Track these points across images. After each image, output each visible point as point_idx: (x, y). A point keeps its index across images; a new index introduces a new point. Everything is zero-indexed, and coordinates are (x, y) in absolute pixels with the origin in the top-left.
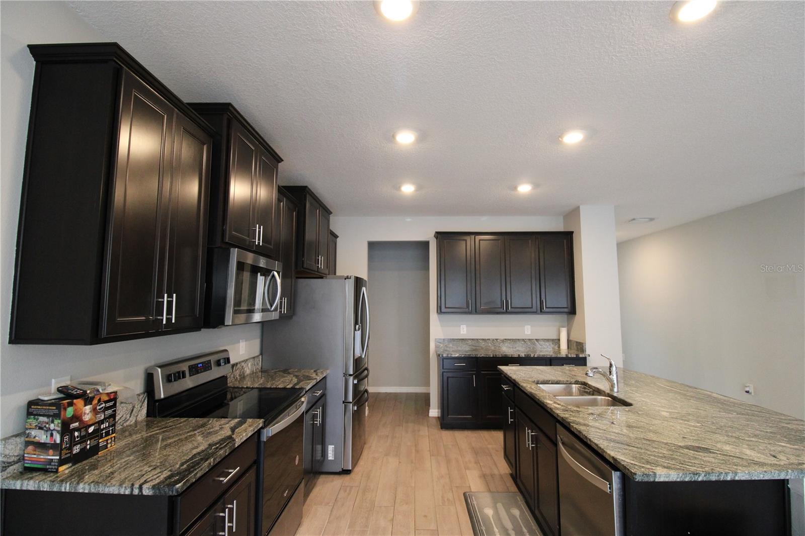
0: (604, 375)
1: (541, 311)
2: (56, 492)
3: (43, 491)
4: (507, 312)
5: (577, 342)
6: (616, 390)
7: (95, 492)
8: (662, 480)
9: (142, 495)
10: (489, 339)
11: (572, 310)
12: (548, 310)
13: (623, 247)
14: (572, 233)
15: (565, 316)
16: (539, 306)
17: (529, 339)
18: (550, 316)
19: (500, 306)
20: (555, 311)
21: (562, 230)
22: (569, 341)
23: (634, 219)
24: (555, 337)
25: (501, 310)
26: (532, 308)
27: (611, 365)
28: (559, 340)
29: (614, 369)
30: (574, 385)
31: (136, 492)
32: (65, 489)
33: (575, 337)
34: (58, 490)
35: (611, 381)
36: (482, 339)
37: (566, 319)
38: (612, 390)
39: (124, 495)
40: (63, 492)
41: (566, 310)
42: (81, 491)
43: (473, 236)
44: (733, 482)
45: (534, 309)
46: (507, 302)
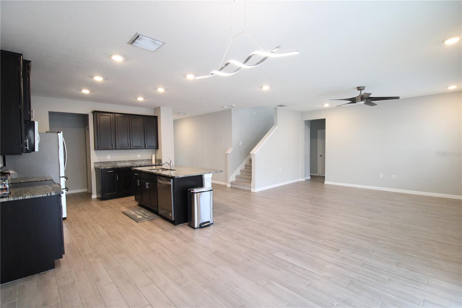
0: (169, 164)
1: (145, 148)
2: (17, 200)
3: (11, 201)
4: (130, 149)
5: (159, 159)
6: (172, 168)
7: (33, 197)
8: (180, 177)
9: (51, 195)
10: (122, 161)
11: (157, 147)
12: (148, 147)
13: (176, 122)
14: (157, 116)
15: (154, 150)
16: (144, 146)
17: (140, 160)
18: (148, 150)
19: (127, 146)
20: (150, 148)
21: (153, 115)
22: (156, 160)
23: (179, 113)
24: (150, 158)
25: (128, 148)
26: (141, 147)
27: (171, 161)
28: (152, 159)
29: (172, 162)
30: (160, 170)
31: (49, 195)
32: (20, 198)
33: (158, 158)
34: (17, 199)
35: (170, 165)
36: (119, 161)
37: (154, 151)
38: (171, 168)
39: (45, 197)
40: (19, 200)
41: (155, 147)
42: (27, 198)
43: (114, 114)
44: (193, 176)
45: (142, 147)
46: (130, 144)
